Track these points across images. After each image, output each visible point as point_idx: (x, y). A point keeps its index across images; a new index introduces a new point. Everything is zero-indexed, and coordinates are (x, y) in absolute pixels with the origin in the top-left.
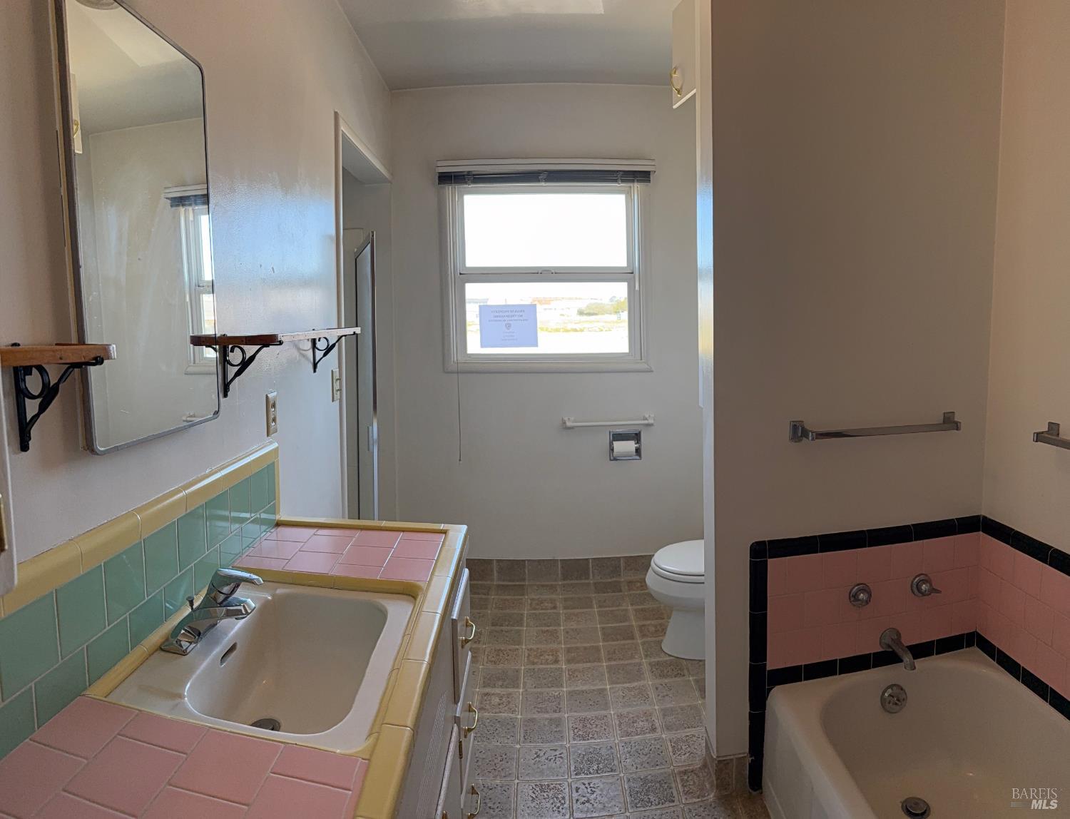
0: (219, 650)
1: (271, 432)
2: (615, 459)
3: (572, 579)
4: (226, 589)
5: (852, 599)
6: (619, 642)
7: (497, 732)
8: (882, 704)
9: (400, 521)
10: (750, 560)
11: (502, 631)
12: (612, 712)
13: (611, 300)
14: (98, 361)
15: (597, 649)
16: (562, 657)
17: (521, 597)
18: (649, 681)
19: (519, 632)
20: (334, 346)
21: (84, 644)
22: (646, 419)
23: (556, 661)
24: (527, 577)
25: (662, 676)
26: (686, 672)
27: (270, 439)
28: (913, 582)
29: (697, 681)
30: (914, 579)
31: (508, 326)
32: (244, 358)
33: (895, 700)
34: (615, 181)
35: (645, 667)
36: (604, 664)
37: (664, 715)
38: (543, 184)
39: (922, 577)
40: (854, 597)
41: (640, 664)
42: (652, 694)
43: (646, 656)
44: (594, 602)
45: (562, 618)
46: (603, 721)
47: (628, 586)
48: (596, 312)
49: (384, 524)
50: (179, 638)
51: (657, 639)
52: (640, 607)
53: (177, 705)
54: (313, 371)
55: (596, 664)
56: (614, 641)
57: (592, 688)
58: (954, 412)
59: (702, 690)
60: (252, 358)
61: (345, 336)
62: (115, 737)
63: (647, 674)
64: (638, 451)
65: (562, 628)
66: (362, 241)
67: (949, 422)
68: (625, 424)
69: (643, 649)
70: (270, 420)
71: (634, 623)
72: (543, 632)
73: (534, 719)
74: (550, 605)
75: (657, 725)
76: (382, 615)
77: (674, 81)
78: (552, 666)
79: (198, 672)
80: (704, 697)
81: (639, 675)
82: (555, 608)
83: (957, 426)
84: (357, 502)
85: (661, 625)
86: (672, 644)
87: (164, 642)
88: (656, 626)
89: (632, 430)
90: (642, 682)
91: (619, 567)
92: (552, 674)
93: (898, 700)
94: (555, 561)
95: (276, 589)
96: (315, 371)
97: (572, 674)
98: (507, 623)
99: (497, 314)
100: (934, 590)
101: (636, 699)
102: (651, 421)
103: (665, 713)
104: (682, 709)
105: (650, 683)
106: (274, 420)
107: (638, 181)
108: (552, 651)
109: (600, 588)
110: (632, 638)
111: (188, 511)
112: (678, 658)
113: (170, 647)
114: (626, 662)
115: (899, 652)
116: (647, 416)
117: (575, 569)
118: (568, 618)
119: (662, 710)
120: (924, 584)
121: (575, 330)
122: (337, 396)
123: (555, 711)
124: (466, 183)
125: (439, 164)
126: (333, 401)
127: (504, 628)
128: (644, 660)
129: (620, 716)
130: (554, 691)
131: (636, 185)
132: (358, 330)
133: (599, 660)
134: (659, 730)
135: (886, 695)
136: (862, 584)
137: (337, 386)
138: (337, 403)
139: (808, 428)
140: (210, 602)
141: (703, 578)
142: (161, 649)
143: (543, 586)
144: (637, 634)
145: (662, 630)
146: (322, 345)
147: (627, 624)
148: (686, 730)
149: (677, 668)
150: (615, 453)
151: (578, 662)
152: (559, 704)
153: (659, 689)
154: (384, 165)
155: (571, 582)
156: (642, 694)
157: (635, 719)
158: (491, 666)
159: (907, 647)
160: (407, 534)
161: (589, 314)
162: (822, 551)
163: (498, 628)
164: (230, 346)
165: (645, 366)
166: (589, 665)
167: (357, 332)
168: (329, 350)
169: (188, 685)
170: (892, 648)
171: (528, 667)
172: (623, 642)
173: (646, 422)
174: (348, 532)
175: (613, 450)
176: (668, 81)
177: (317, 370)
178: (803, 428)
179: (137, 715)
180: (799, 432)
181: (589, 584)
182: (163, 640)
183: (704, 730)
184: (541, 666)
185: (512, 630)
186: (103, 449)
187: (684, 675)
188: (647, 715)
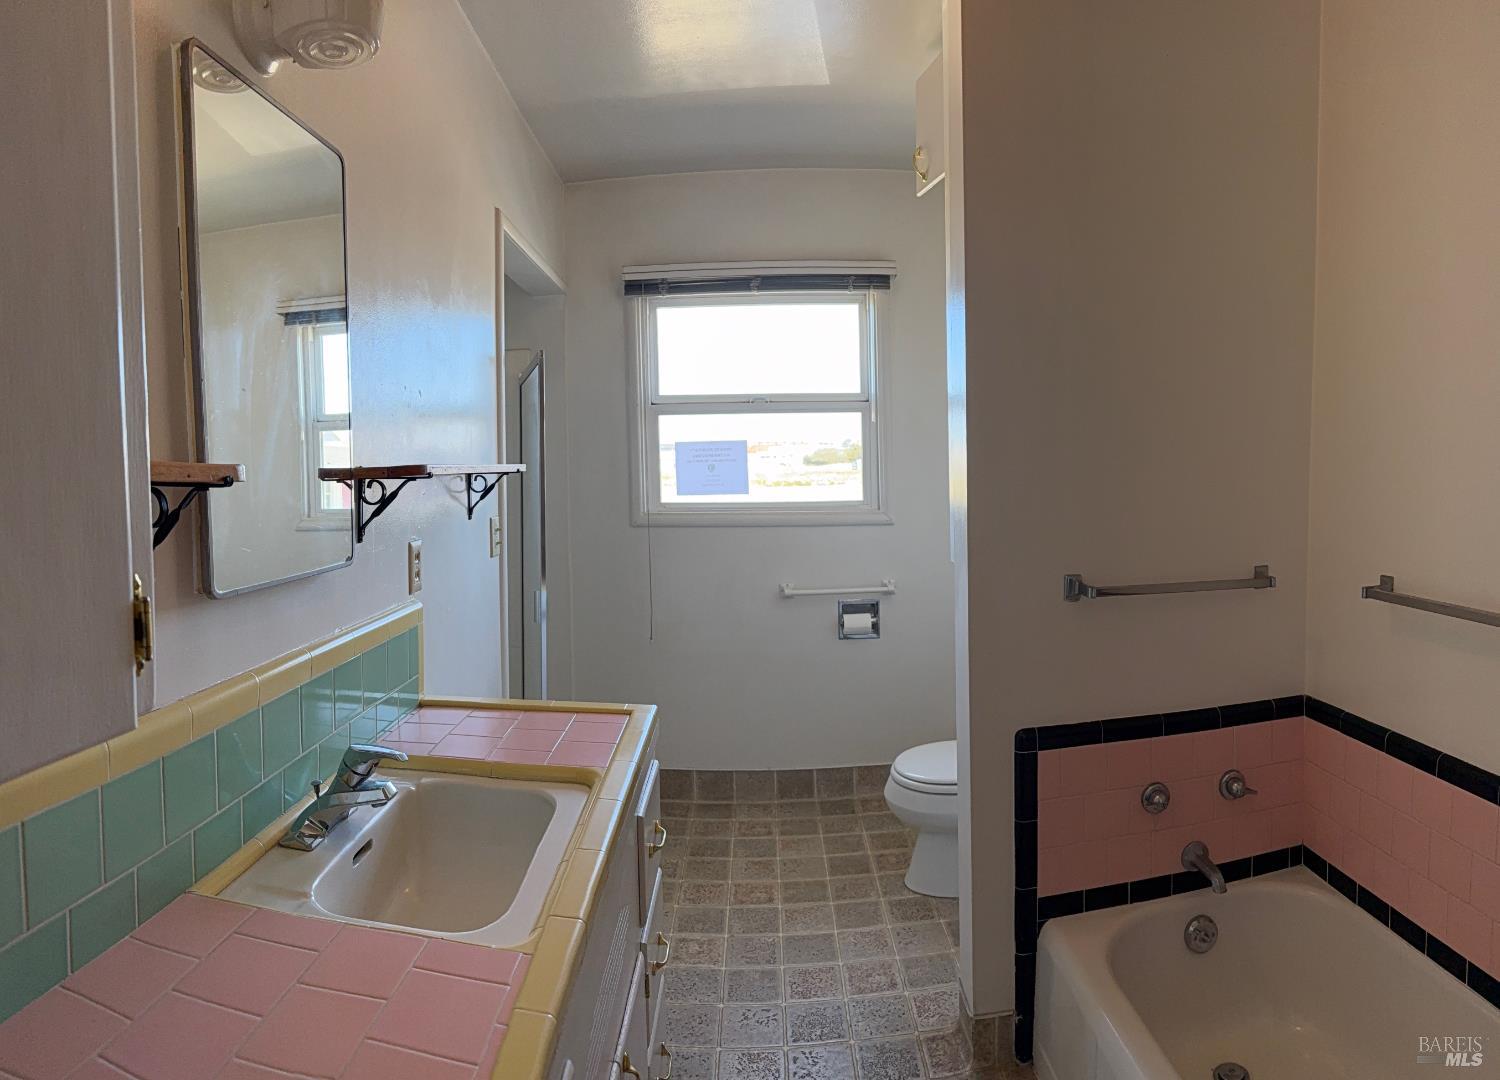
0: (350, 846)
1: (414, 589)
2: (846, 637)
3: (792, 797)
4: (361, 769)
5: (1145, 803)
6: (850, 876)
7: (696, 987)
8: (1186, 942)
9: (576, 700)
10: (1016, 754)
11: (703, 862)
12: (841, 964)
13: (845, 444)
14: (226, 482)
15: (823, 885)
16: (778, 895)
17: (726, 820)
18: (888, 926)
19: (724, 864)
20: (493, 486)
21: (190, 829)
22: (886, 586)
23: (771, 900)
24: (735, 794)
25: (905, 918)
26: (935, 913)
27: (412, 598)
28: (1221, 780)
29: (949, 924)
30: (1223, 778)
31: (712, 468)
32: (383, 495)
33: (1202, 936)
34: (845, 287)
35: (884, 908)
36: (831, 903)
37: (907, 968)
38: (755, 293)
39: (1232, 774)
40: (1148, 800)
41: (877, 904)
42: (892, 941)
43: (885, 894)
44: (820, 825)
45: (779, 846)
46: (829, 975)
47: (863, 806)
48: (826, 460)
49: (553, 704)
50: (302, 830)
51: (900, 872)
52: (877, 832)
53: (304, 903)
54: (467, 517)
55: (822, 903)
56: (844, 874)
57: (815, 933)
58: (1267, 566)
59: (956, 935)
60: (394, 495)
61: (507, 473)
62: (230, 935)
63: (886, 916)
64: (875, 627)
65: (778, 858)
66: (529, 363)
67: (1262, 578)
68: (858, 592)
69: (881, 884)
70: (413, 574)
71: (869, 852)
72: (756, 863)
73: (743, 971)
74: (764, 830)
75: (898, 980)
76: (550, 807)
77: (918, 164)
78: (765, 906)
79: (327, 869)
80: (957, 944)
81: (875, 918)
82: (770, 833)
83: (1270, 582)
84: (521, 679)
85: (904, 854)
86: (918, 879)
87: (283, 837)
88: (897, 856)
89: (869, 599)
90: (880, 925)
91: (851, 779)
92: (765, 916)
93: (1206, 935)
94: (771, 772)
95: (421, 778)
96: (470, 518)
97: (790, 916)
98: (709, 852)
99: (697, 453)
100: (1247, 790)
101: (871, 948)
102: (891, 588)
103: (908, 965)
104: (931, 959)
105: (889, 927)
106: (418, 575)
107: (875, 287)
108: (765, 887)
109: (828, 808)
110: (868, 871)
111: (314, 677)
112: (925, 895)
113: (292, 842)
114: (859, 901)
115: (1206, 870)
116: (886, 581)
117: (795, 785)
118: (786, 846)
119: (904, 960)
120: (1235, 782)
121: (799, 484)
122: (497, 550)
123: (769, 962)
124: (660, 293)
125: (626, 270)
126: (492, 556)
127: (705, 858)
128: (881, 899)
129: (851, 968)
130: (769, 937)
131: (872, 292)
132: (523, 468)
133: (825, 898)
134: (900, 986)
135: (1191, 929)
136: (1158, 783)
137: (496, 538)
138: (496, 559)
139: (1086, 583)
140: (341, 785)
141: (955, 787)
142: (279, 844)
143: (756, 806)
144: (873, 866)
145: (905, 861)
146: (478, 485)
147: (860, 853)
148: (935, 986)
149: (926, 908)
150: (845, 630)
151: (798, 901)
152: (774, 953)
153: (901, 935)
154: (556, 272)
155: (792, 800)
156: (880, 942)
157: (870, 972)
158: (689, 906)
159: (1218, 866)
160: (581, 717)
161: (818, 463)
162: (1107, 741)
163: (698, 859)
164: (367, 481)
165: (883, 518)
166: (812, 904)
167: (521, 470)
168: (487, 491)
169: (316, 883)
170: (1197, 867)
171: (735, 907)
172: (856, 876)
173: (885, 589)
174: (508, 714)
175: (843, 626)
176: (910, 164)
177: (473, 516)
178: (1081, 584)
179: (255, 913)
180: (1076, 589)
181: (813, 803)
182: (283, 834)
183: (957, 985)
184: (752, 906)
185: (715, 861)
186: (221, 592)
187: (933, 917)
188: (886, 968)
